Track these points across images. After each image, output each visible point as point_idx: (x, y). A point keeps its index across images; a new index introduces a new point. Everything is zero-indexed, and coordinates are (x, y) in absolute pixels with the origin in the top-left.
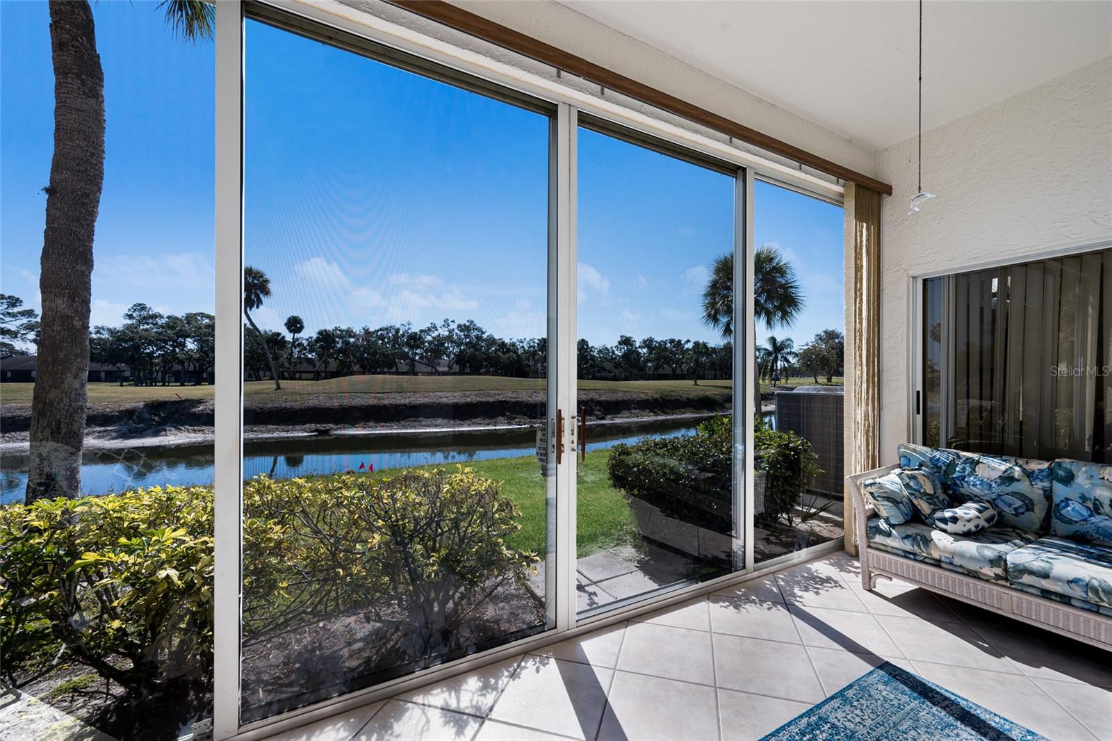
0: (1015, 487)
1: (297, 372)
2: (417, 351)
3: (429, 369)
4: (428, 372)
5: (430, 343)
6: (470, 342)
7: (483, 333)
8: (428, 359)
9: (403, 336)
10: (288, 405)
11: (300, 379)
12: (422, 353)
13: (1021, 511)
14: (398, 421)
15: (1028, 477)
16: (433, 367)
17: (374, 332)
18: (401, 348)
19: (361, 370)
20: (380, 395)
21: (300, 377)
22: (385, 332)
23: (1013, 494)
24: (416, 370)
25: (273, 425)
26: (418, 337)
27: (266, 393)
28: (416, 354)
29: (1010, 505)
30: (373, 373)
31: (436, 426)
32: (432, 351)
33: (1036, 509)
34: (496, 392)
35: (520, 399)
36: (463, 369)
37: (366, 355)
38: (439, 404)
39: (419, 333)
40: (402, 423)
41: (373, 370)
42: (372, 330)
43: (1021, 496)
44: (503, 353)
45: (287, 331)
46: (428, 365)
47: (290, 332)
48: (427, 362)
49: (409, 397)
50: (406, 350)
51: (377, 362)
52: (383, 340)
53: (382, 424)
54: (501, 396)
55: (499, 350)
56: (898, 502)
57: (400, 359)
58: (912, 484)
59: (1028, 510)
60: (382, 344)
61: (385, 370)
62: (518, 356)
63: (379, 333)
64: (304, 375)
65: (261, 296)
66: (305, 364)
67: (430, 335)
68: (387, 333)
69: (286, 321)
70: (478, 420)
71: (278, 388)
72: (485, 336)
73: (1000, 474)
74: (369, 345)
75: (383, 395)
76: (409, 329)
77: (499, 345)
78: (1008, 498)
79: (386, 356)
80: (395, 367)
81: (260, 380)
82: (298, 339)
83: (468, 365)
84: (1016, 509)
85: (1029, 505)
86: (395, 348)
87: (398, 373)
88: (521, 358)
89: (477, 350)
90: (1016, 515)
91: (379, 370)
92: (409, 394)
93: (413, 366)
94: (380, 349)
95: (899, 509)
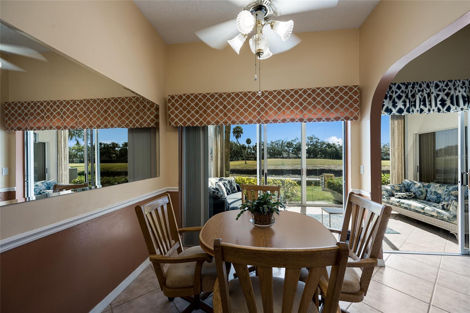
0: (420, 189)
1: (249, 158)
2: (290, 149)
3: (295, 156)
4: (295, 157)
5: (296, 145)
6: (313, 144)
7: (319, 140)
8: (295, 152)
9: (285, 143)
10: (249, 169)
11: (250, 160)
12: (293, 150)
13: (420, 195)
14: (282, 175)
15: (423, 187)
16: (297, 155)
17: (274, 142)
18: (284, 148)
19: (270, 157)
20: (276, 166)
21: (250, 159)
22: (278, 142)
23: (419, 191)
24: (290, 156)
25: (246, 174)
26: (291, 143)
27: (243, 165)
28: (290, 150)
29: (418, 193)
30: (274, 158)
31: (296, 177)
32: (296, 148)
33: (423, 194)
34: (320, 165)
35: (331, 169)
36: (310, 156)
37: (271, 151)
38: (297, 170)
39: (291, 142)
40: (284, 176)
41: (274, 157)
42: (273, 141)
43: (421, 191)
44: (329, 148)
45: (246, 144)
46: (295, 154)
47: (247, 144)
48: (294, 153)
49: (286, 167)
50: (286, 149)
51: (275, 153)
52: (277, 145)
53: (277, 176)
54: (323, 167)
55: (326, 147)
56: (388, 191)
57: (284, 152)
58: (392, 187)
59: (421, 195)
60: (277, 146)
61: (278, 156)
62: (336, 149)
63: (276, 143)
64: (251, 159)
65: (241, 134)
66: (252, 155)
67: (295, 142)
68: (279, 142)
69: (246, 140)
70: (312, 176)
71: (246, 163)
72: (320, 141)
73: (418, 186)
74: (273, 147)
75: (277, 166)
76: (287, 140)
77: (326, 145)
78: (418, 192)
79: (278, 151)
80: (282, 155)
81: (239, 160)
82: (249, 146)
83: (312, 154)
84: (419, 194)
85: (422, 193)
86: (282, 148)
87: (283, 158)
88: (338, 150)
89: (316, 147)
90: (419, 196)
91: (276, 156)
92: (286, 166)
93: (289, 155)
94: (276, 149)
95: (387, 193)
